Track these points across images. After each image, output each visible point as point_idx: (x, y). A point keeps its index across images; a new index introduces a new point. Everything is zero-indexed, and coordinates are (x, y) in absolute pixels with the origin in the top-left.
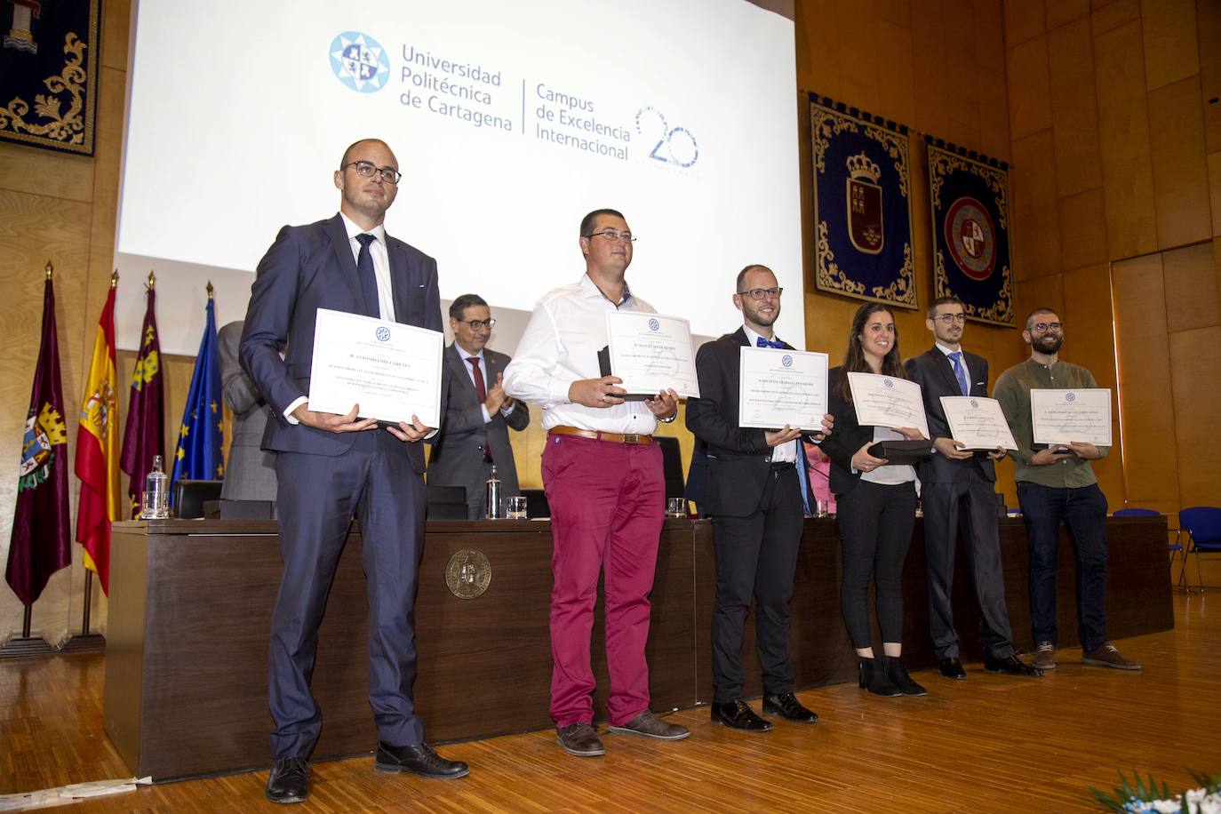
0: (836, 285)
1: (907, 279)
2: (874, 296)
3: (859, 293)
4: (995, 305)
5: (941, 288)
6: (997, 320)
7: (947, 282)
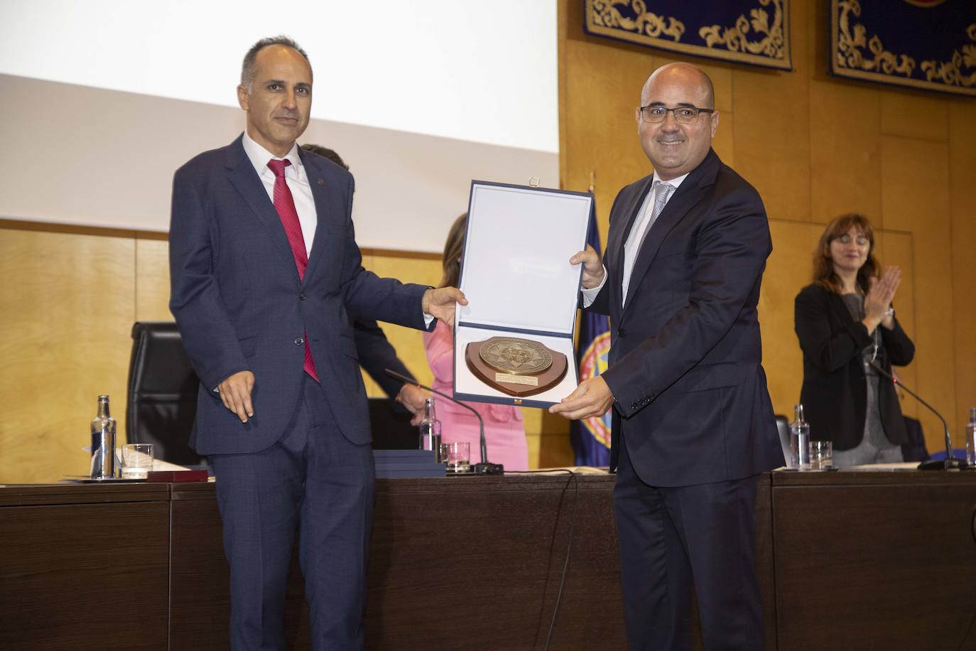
0: (627, 23)
1: (770, 10)
2: (703, 43)
3: (671, 38)
4: (956, 54)
5: (844, 24)
6: (961, 85)
7: (857, 13)
